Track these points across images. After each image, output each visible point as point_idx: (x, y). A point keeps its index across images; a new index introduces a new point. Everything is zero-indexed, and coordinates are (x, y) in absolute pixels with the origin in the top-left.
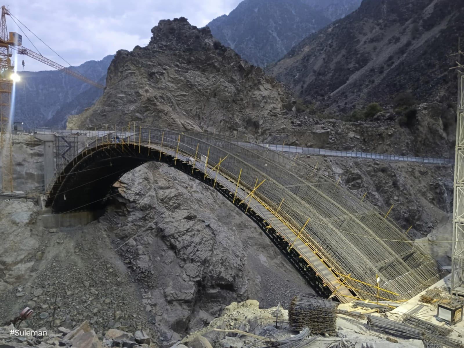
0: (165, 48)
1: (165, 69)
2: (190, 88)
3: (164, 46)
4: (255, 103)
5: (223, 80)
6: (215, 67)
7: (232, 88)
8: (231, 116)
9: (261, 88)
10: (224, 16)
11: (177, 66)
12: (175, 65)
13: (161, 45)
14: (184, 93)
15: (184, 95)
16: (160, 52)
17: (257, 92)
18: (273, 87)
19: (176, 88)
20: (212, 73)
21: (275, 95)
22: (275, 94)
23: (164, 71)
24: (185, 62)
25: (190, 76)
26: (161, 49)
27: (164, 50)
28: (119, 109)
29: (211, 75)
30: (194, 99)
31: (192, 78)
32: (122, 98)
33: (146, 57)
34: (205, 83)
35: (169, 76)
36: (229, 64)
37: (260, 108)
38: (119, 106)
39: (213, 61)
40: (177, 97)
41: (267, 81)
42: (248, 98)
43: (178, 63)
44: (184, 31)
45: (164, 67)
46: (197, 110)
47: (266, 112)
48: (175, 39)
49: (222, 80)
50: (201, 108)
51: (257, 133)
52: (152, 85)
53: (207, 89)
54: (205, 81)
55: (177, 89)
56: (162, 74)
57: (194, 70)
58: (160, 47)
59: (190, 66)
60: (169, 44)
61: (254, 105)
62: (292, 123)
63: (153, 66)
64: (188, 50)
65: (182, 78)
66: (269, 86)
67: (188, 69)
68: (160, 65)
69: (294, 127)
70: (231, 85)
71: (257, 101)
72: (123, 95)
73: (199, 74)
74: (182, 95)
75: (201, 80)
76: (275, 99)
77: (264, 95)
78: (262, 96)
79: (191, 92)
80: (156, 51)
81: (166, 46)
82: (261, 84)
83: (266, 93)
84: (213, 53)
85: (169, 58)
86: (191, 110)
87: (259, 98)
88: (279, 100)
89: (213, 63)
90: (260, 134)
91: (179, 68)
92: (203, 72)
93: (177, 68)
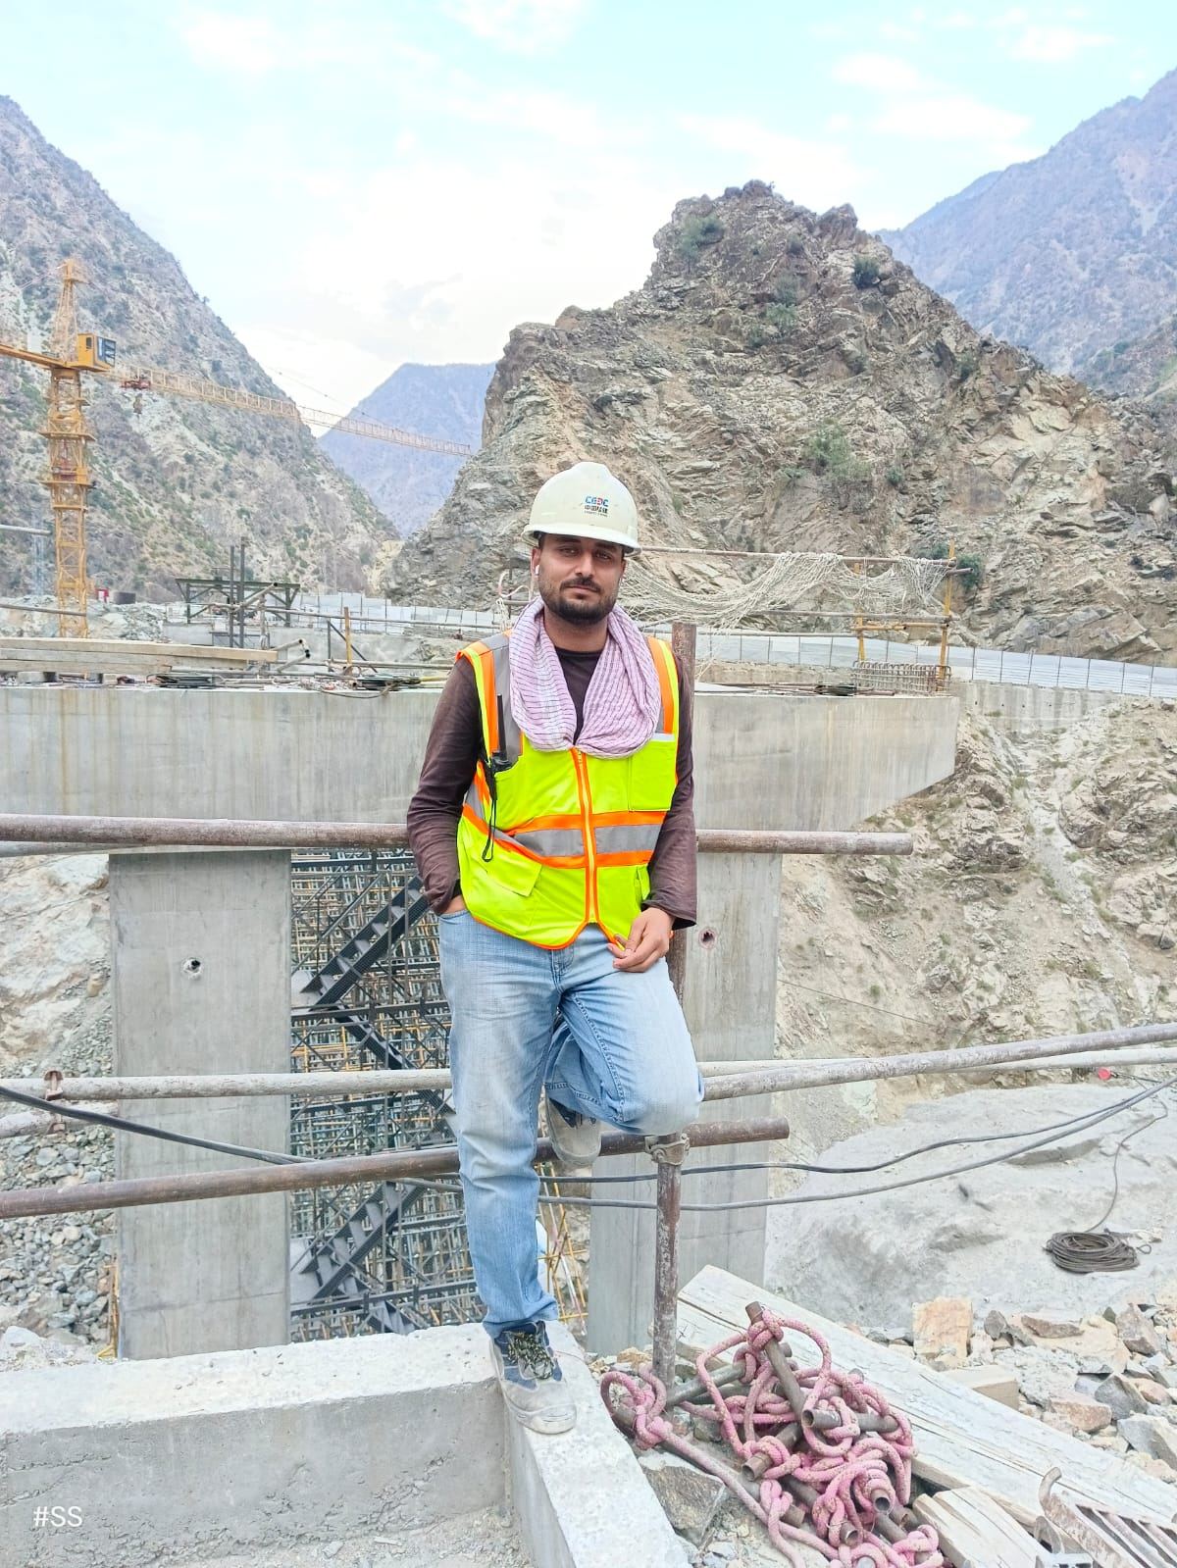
0: (675, 302)
1: (653, 381)
2: (730, 442)
3: (676, 294)
4: (984, 486)
5: (871, 402)
6: (844, 356)
7: (894, 432)
8: (871, 540)
9: (1018, 424)
10: (1128, 102)
11: (704, 364)
12: (695, 363)
14: (707, 464)
15: (706, 471)
16: (656, 317)
17: (995, 446)
18: (1075, 418)
19: (681, 445)
20: (832, 377)
21: (1075, 454)
22: (1076, 445)
23: (648, 390)
24: (741, 347)
25: (744, 398)
26: (665, 307)
27: (673, 309)
28: (468, 531)
29: (826, 389)
30: (738, 481)
31: (746, 403)
32: (479, 496)
33: (598, 343)
34: (791, 419)
35: (662, 405)
36: (903, 339)
37: (1002, 505)
38: (471, 520)
39: (842, 335)
40: (681, 479)
41: (1050, 398)
42: (956, 467)
43: (709, 355)
44: (751, 232)
45: (652, 374)
46: (748, 522)
47: (1027, 521)
48: (720, 263)
49: (866, 402)
50: (762, 516)
51: (971, 602)
52: (596, 442)
53: (793, 444)
54: (795, 413)
55: (683, 449)
56: (637, 399)
57: (768, 374)
59: (757, 358)
60: (693, 284)
61: (977, 496)
62: (1137, 563)
63: (615, 372)
64: (756, 303)
65: (708, 408)
66: (1057, 417)
67: (746, 372)
68: (639, 366)
69: (1139, 581)
70: (894, 420)
71: (994, 479)
72: (487, 485)
73: (784, 384)
74: (696, 470)
75: (778, 412)
76: (1073, 469)
77: (1024, 455)
78: (1017, 459)
79: (730, 456)
80: (643, 315)
81: (681, 294)
82: (1020, 412)
83: (1034, 446)
84: (848, 303)
85: (684, 337)
86: (724, 523)
87: (1003, 466)
88: (1092, 472)
89: (838, 344)
90: (985, 606)
91: (707, 372)
92: (799, 380)
93: (700, 374)
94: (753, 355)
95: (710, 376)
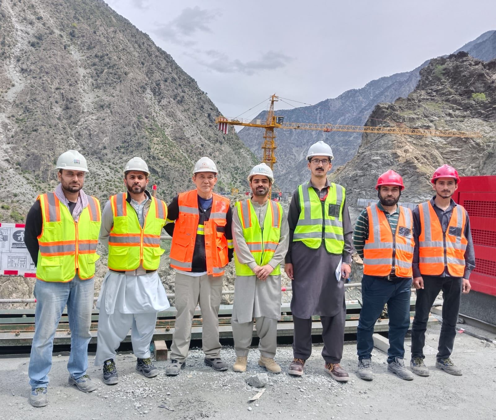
0: (434, 94)
1: (432, 121)
2: (465, 142)
3: (434, 91)
11: (450, 115)
12: (446, 114)
13: (430, 91)
14: (457, 149)
15: (456, 152)
16: (427, 99)
19: (445, 143)
23: (431, 124)
24: (461, 108)
25: (466, 126)
26: (430, 96)
27: (433, 96)
28: (372, 173)
30: (469, 155)
31: (468, 128)
32: (376, 161)
33: (410, 109)
34: (487, 133)
35: (436, 129)
38: (373, 169)
40: (446, 155)
43: (451, 111)
44: (462, 69)
45: (431, 119)
46: (473, 170)
48: (450, 80)
50: (479, 167)
52: (414, 142)
53: (490, 142)
54: (488, 131)
55: (446, 144)
56: (428, 127)
57: (473, 118)
58: (429, 93)
59: (468, 112)
60: (440, 87)
63: (418, 118)
64: (466, 93)
65: (454, 130)
67: (464, 117)
68: (426, 117)
72: (378, 158)
73: (481, 121)
74: (452, 151)
75: (481, 131)
79: (465, 146)
80: (423, 99)
81: (437, 91)
85: (440, 105)
86: (464, 170)
91: (451, 117)
92: (486, 119)
93: (448, 118)
94: (466, 111)
95: (452, 119)
